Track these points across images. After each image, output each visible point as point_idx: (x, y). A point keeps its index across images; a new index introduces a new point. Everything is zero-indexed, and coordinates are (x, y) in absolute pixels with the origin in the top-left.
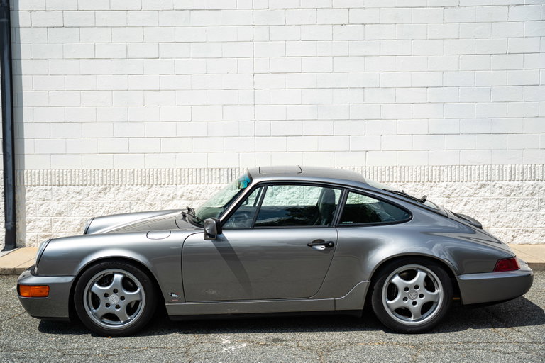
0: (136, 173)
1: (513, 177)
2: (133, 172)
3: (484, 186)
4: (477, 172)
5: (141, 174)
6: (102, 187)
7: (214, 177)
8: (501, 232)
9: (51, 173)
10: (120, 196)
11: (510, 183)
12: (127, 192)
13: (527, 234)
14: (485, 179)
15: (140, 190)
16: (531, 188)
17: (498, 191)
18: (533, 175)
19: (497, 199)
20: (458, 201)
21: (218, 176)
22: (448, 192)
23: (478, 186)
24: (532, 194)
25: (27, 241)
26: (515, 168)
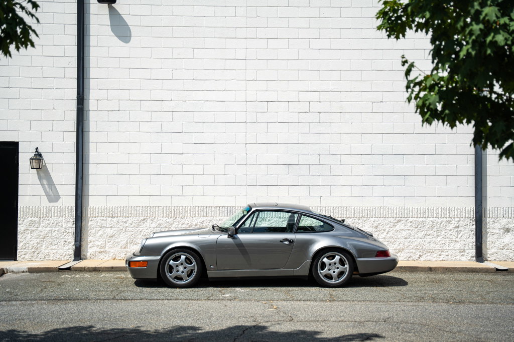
0: (165, 209)
1: (419, 215)
2: (163, 208)
3: (400, 221)
4: (395, 211)
5: (169, 210)
6: (142, 218)
7: (218, 212)
8: (412, 252)
9: (107, 209)
10: (154, 225)
11: (417, 219)
12: (159, 222)
13: (429, 254)
14: (401, 216)
15: (168, 221)
16: (431, 223)
17: (409, 225)
18: (432, 214)
19: (409, 230)
20: (382, 231)
21: (221, 212)
22: (375, 225)
23: (396, 221)
24: (432, 227)
25: (88, 254)
26: (420, 209)
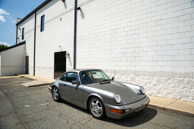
1: (181, 76)
3: (170, 79)
4: (168, 74)
8: (176, 95)
11: (179, 78)
13: (186, 97)
14: (170, 76)
16: (187, 81)
17: (175, 81)
18: (189, 76)
19: (175, 83)
20: (161, 83)
22: (157, 80)
23: (168, 79)
26: (181, 73)
